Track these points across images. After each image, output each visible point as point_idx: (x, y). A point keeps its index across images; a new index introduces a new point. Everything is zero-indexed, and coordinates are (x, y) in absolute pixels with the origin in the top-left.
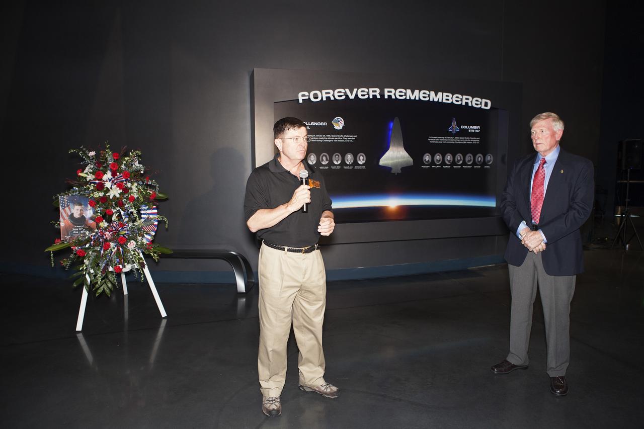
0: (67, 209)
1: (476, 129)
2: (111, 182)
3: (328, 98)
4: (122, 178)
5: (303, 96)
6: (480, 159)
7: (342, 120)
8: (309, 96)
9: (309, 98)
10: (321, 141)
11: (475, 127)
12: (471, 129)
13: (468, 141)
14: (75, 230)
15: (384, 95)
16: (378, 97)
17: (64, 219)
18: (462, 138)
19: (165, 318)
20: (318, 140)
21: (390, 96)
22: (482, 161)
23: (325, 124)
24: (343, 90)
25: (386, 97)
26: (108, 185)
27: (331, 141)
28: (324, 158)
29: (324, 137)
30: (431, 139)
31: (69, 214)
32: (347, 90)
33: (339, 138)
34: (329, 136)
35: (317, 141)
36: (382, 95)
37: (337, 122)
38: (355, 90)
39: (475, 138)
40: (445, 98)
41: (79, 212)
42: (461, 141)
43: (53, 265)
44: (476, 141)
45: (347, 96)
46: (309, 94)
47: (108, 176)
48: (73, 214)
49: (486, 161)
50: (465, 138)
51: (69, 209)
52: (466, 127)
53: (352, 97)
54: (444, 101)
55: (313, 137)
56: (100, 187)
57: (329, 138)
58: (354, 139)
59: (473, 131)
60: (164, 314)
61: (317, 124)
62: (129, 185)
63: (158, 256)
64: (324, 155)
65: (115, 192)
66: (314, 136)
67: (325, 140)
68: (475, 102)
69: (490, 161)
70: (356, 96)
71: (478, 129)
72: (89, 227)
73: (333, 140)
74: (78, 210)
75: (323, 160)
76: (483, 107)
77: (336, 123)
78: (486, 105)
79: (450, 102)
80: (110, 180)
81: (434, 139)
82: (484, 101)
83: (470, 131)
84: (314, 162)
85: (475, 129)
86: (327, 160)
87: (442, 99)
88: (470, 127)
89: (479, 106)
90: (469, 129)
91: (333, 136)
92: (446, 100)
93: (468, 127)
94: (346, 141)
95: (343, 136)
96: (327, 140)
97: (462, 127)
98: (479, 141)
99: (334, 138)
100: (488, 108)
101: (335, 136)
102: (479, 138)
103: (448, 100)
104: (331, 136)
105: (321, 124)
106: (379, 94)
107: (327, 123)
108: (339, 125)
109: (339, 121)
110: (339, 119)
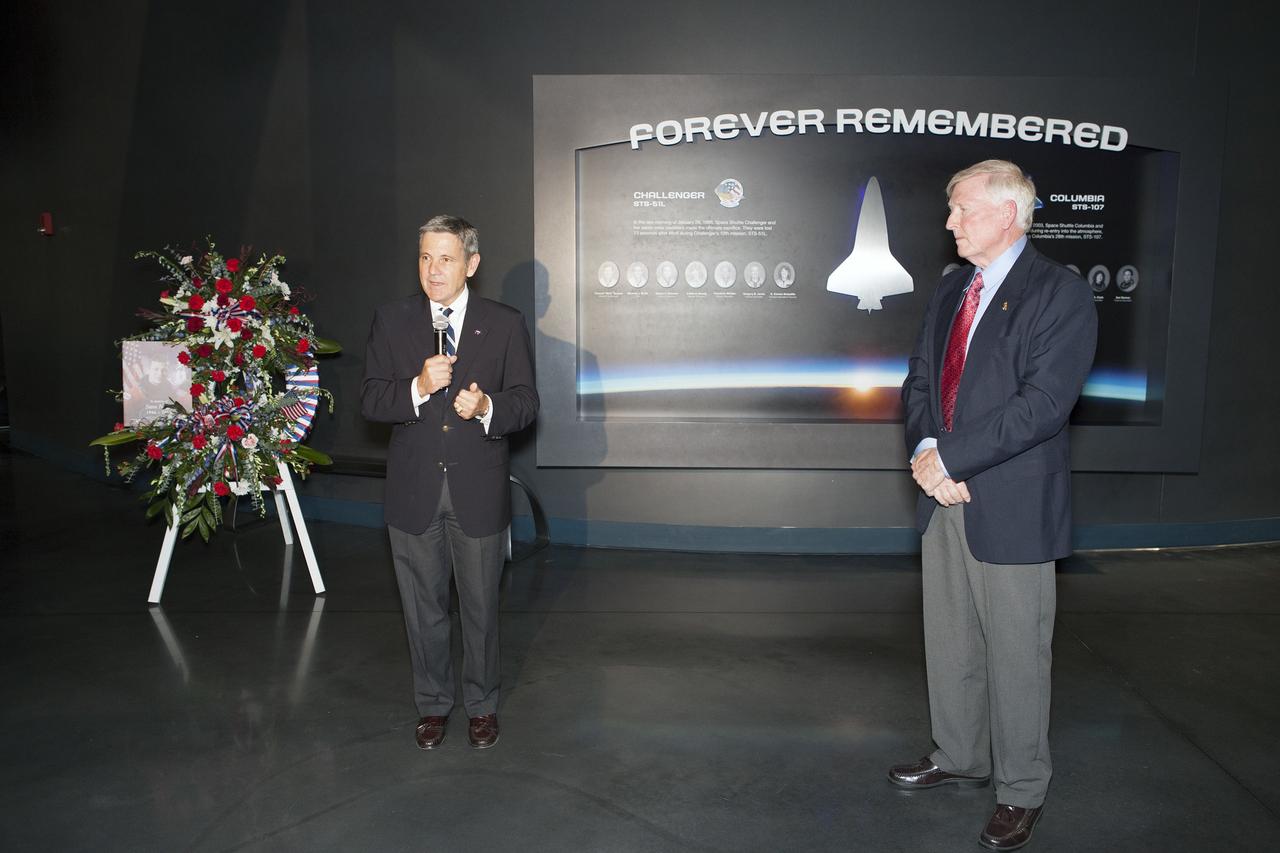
0: (136, 367)
1: (1094, 203)
2: (217, 316)
3: (698, 136)
4: (239, 309)
5: (641, 132)
6: (1099, 278)
7: (740, 186)
8: (654, 132)
9: (655, 139)
10: (691, 234)
11: (1090, 198)
12: (1078, 203)
13: (1069, 234)
14: (151, 407)
15: (835, 126)
16: (821, 129)
17: (131, 386)
18: (1053, 226)
19: (321, 595)
20: (684, 231)
21: (849, 128)
22: (1107, 282)
23: (701, 195)
24: (733, 118)
25: (840, 129)
26: (211, 322)
27: (714, 233)
28: (695, 273)
29: (697, 225)
31: (141, 376)
32: (744, 117)
33: (734, 228)
34: (711, 222)
35: (682, 233)
36: (830, 126)
37: (728, 189)
38: (764, 115)
39: (1088, 226)
40: (995, 126)
41: (159, 372)
42: (1050, 234)
43: (108, 473)
44: (1092, 232)
45: (743, 130)
46: (655, 129)
47: (212, 304)
48: (148, 376)
49: (1119, 283)
50: (1062, 225)
51: (141, 366)
52: (1065, 198)
53: (755, 132)
54: (995, 134)
55: (672, 225)
56: (196, 326)
57: (709, 228)
58: (770, 228)
59: (1085, 207)
60: (319, 586)
61: (682, 195)
62: (256, 324)
63: (309, 467)
64: (694, 266)
65: (224, 337)
66: (675, 222)
67: (701, 231)
68: (1080, 134)
69: (1128, 285)
70: (766, 128)
71: (1100, 203)
72: (176, 403)
73: (719, 231)
74: (157, 369)
75: (691, 278)
76: (1105, 146)
77: (725, 192)
78: (1114, 139)
79: (1011, 135)
80: (215, 313)
82: (1108, 130)
84: (672, 282)
85: (1089, 204)
86: (701, 277)
87: (989, 130)
88: (1075, 198)
89: (1094, 144)
90: (1073, 203)
91: (718, 223)
92: (1000, 130)
93: (1069, 198)
94: (750, 233)
95: (742, 223)
96: (705, 231)
97: (1054, 198)
98: (1100, 232)
99: (720, 228)
100: (1121, 147)
101: (723, 223)
102: (1102, 226)
103: (1006, 131)
104: (714, 222)
105: (692, 196)
106: (822, 122)
107: (704, 194)
108: (731, 197)
109: (730, 189)
110: (731, 183)
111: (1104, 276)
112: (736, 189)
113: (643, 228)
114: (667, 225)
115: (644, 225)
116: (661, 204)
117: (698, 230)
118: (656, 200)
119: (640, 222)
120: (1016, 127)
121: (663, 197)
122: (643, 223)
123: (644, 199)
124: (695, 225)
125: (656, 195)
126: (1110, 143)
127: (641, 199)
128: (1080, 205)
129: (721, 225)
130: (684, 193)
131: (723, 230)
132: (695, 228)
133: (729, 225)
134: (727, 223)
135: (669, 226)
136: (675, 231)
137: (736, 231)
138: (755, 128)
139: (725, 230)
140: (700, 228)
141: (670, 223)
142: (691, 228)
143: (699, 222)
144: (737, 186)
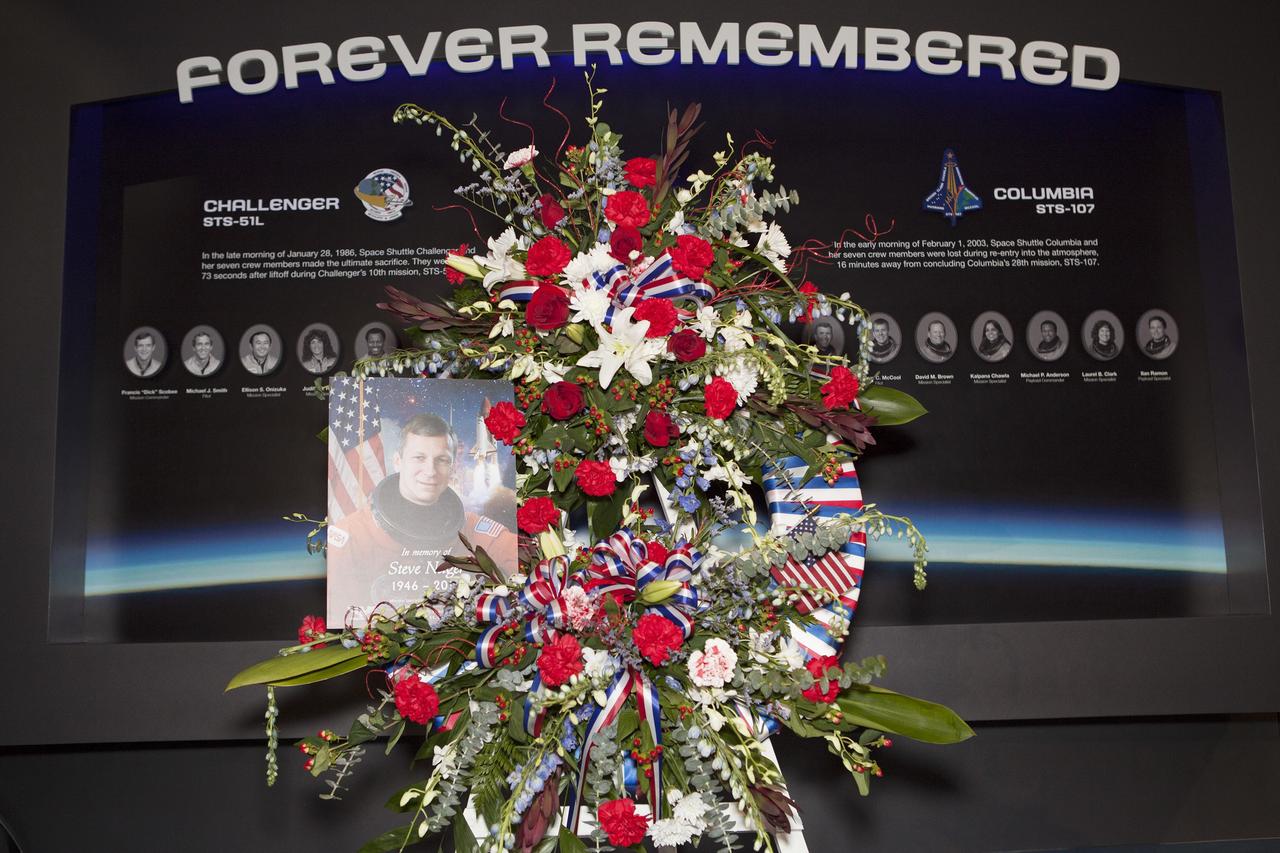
1: (1076, 201)
3: (309, 79)
5: (197, 72)
6: (1104, 335)
7: (403, 180)
8: (223, 74)
9: (225, 84)
10: (313, 275)
11: (1068, 193)
12: (1045, 201)
13: (1037, 258)
15: (570, 55)
16: (543, 60)
18: (1004, 244)
20: (300, 270)
21: (597, 57)
22: (1119, 342)
23: (334, 202)
24: (376, 43)
25: (580, 60)
27: (355, 273)
28: (317, 346)
29: (325, 259)
30: (843, 250)
32: (397, 41)
33: (395, 262)
34: (350, 252)
35: (295, 274)
37: (378, 191)
38: (433, 38)
39: (1071, 242)
40: (872, 49)
42: (999, 258)
44: (1081, 253)
46: (225, 64)
49: (1142, 342)
50: (1021, 243)
52: (1021, 194)
53: (417, 68)
54: (872, 63)
55: (277, 260)
57: (348, 263)
59: (1060, 209)
61: (296, 205)
64: (314, 333)
66: (282, 254)
67: (332, 269)
68: (1033, 61)
69: (1161, 345)
70: (439, 62)
71: (1087, 200)
73: (366, 268)
75: (309, 355)
76: (1080, 80)
77: (374, 193)
78: (1095, 69)
79: (902, 63)
81: (857, 250)
82: (1081, 53)
83: (1041, 209)
84: (271, 364)
85: (1067, 203)
86: (328, 352)
87: (861, 57)
88: (1039, 194)
89: (1059, 78)
90: (1035, 202)
91: (364, 253)
92: (881, 57)
93: (1028, 193)
94: (426, 272)
95: (411, 252)
96: (340, 268)
97: (1000, 194)
98: (1094, 252)
99: (370, 263)
100: (1110, 81)
101: (374, 253)
102: (1095, 242)
103: (893, 58)
104: (357, 252)
105: (315, 204)
106: (545, 47)
107: (337, 200)
108: (387, 201)
109: (385, 188)
110: (386, 175)
111: (1112, 330)
112: (396, 187)
113: (220, 266)
114: (268, 260)
115: (221, 261)
116: (256, 221)
117: (325, 268)
118: (247, 214)
119: (215, 255)
120: (911, 49)
121: (261, 208)
122: (221, 256)
123: (225, 213)
124: (319, 258)
125: (246, 205)
126: (1088, 75)
127: (216, 214)
128: (1050, 206)
129: (369, 258)
130: (301, 200)
131: (374, 267)
132: (321, 264)
133: (385, 257)
134: (382, 253)
135: (271, 261)
136: (281, 270)
137: (402, 268)
138: (417, 61)
139: (379, 267)
140: (329, 263)
141: (272, 256)
142: (313, 264)
143: (327, 253)
144: (398, 182)
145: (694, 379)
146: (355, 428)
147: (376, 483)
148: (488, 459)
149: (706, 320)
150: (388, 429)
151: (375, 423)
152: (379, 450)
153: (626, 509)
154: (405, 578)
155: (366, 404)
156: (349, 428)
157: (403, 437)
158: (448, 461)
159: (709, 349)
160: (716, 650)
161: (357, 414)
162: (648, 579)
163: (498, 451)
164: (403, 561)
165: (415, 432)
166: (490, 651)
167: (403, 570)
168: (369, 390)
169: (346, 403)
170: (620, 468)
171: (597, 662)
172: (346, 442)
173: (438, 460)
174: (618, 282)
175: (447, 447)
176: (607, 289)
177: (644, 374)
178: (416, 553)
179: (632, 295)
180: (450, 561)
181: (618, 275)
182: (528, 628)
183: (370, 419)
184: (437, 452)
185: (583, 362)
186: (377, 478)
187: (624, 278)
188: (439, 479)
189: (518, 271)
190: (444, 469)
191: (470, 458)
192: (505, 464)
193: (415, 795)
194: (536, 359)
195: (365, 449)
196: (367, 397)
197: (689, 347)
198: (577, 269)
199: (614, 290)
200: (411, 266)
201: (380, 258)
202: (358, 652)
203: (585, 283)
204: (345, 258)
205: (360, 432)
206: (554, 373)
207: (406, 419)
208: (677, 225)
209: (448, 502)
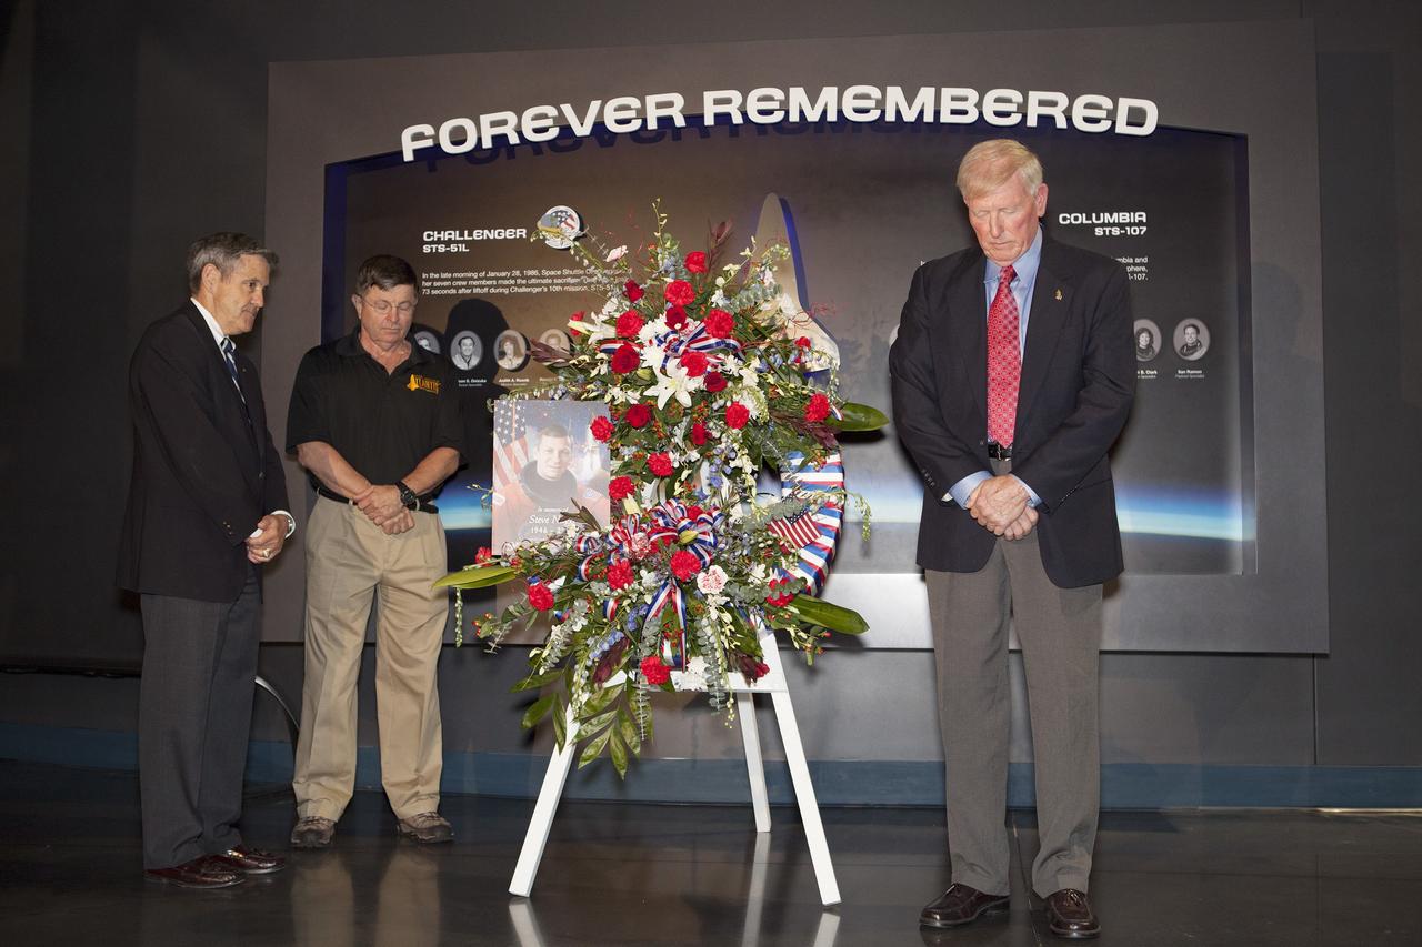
1: (1130, 225)
3: (500, 140)
5: (417, 137)
6: (1144, 340)
7: (575, 215)
8: (436, 137)
9: (437, 146)
10: (506, 291)
11: (1124, 217)
12: (1103, 225)
15: (702, 117)
16: (680, 122)
20: (496, 287)
21: (723, 119)
22: (1157, 346)
23: (522, 233)
24: (551, 111)
25: (709, 121)
27: (539, 289)
28: (509, 348)
29: (515, 278)
32: (567, 109)
33: (569, 280)
34: (535, 273)
35: (493, 290)
36: (695, 119)
37: (555, 223)
38: (595, 105)
40: (947, 105)
45: (566, 130)
46: (437, 130)
49: (1177, 345)
52: (1082, 219)
53: (582, 130)
54: (946, 118)
55: (479, 279)
57: (533, 281)
59: (1116, 231)
61: (493, 234)
64: (507, 338)
66: (483, 274)
67: (521, 286)
68: (1086, 112)
69: (1194, 348)
70: (599, 126)
71: (1140, 223)
73: (547, 285)
75: (503, 354)
76: (1122, 128)
77: (552, 226)
78: (1137, 118)
79: (971, 117)
82: (1125, 104)
83: (1099, 232)
84: (475, 362)
85: (1122, 226)
86: (517, 353)
87: (937, 113)
88: (1098, 218)
89: (1104, 126)
90: (1094, 226)
91: (545, 273)
92: (954, 112)
93: (1089, 218)
95: (581, 272)
96: (527, 285)
97: (1065, 219)
98: (1144, 269)
99: (550, 281)
100: (1148, 129)
101: (553, 273)
102: (1145, 260)
103: (964, 113)
104: (540, 272)
105: (508, 234)
106: (681, 111)
107: (525, 231)
108: (562, 232)
109: (561, 222)
110: (562, 212)
111: (1150, 333)
112: (569, 221)
113: (436, 284)
114: (472, 279)
115: (437, 280)
116: (463, 248)
117: (516, 285)
118: (457, 242)
119: (432, 275)
120: (979, 105)
121: (467, 238)
122: (437, 276)
123: (439, 242)
124: (511, 277)
125: (455, 235)
126: (1128, 124)
127: (433, 243)
128: (1107, 229)
129: (550, 277)
130: (497, 231)
131: (553, 284)
132: (513, 282)
133: (561, 276)
134: (559, 273)
135: (475, 280)
136: (482, 287)
137: (574, 285)
138: (582, 125)
139: (557, 284)
140: (519, 281)
141: (475, 275)
142: (506, 282)
143: (517, 273)
144: (571, 216)
145: (721, 402)
146: (510, 432)
147: (523, 466)
148: (593, 451)
149: (731, 364)
150: (530, 433)
151: (522, 429)
152: (524, 446)
153: (677, 484)
154: (539, 525)
155: (517, 417)
156: (506, 432)
157: (540, 437)
158: (568, 453)
159: (730, 384)
160: (714, 572)
161: (511, 424)
162: (685, 528)
163: (600, 447)
164: (538, 515)
165: (547, 435)
166: (586, 570)
167: (538, 520)
168: (519, 408)
169: (504, 416)
170: (675, 459)
171: (648, 577)
172: (504, 441)
173: (561, 452)
174: (670, 342)
175: (566, 444)
176: (664, 346)
177: (686, 401)
178: (547, 510)
179: (682, 348)
180: (566, 516)
181: (671, 337)
182: (609, 557)
183: (519, 426)
184: (561, 447)
185: (648, 393)
186: (523, 463)
187: (675, 339)
188: (561, 464)
189: (611, 332)
190: (565, 458)
191: (581, 451)
192: (603, 456)
193: (538, 652)
194: (622, 389)
195: (516, 445)
196: (517, 412)
197: (717, 382)
198: (647, 332)
199: (668, 347)
200: (581, 284)
201: (557, 277)
202: (510, 570)
203: (651, 342)
204: (531, 277)
205: (513, 435)
206: (633, 397)
207: (543, 426)
208: (718, 299)
209: (566, 478)
